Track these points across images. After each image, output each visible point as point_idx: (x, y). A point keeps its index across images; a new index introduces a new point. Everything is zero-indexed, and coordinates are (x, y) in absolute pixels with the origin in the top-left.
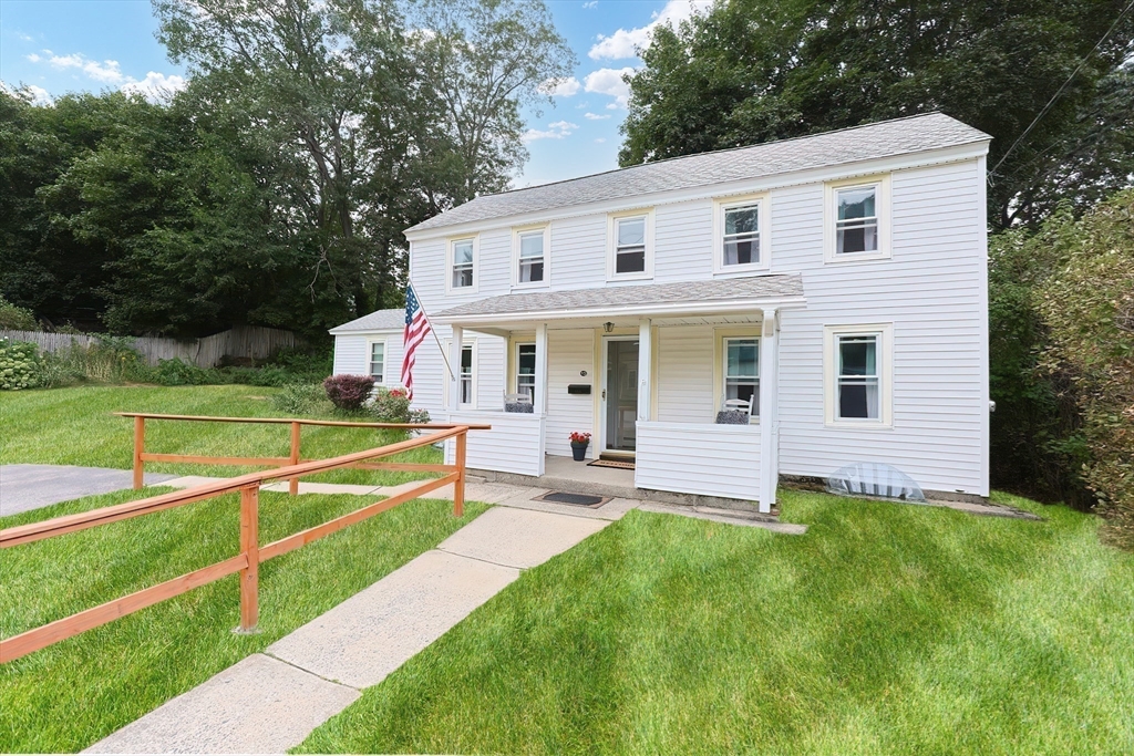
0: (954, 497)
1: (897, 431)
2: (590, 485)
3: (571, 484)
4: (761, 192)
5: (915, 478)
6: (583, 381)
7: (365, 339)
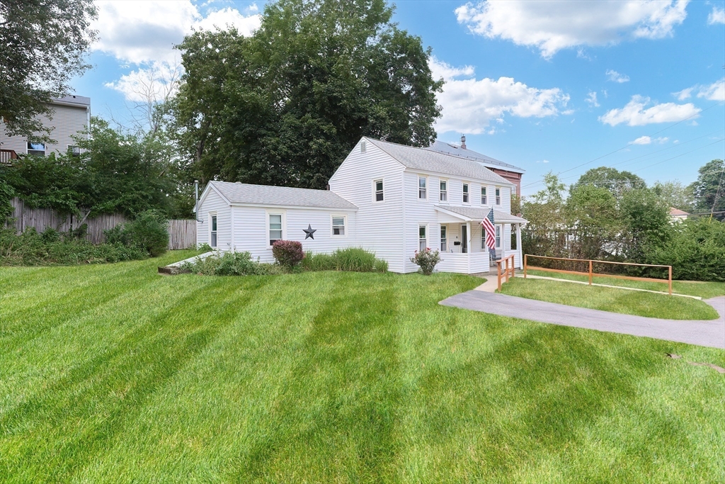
6: (457, 240)
7: (264, 211)
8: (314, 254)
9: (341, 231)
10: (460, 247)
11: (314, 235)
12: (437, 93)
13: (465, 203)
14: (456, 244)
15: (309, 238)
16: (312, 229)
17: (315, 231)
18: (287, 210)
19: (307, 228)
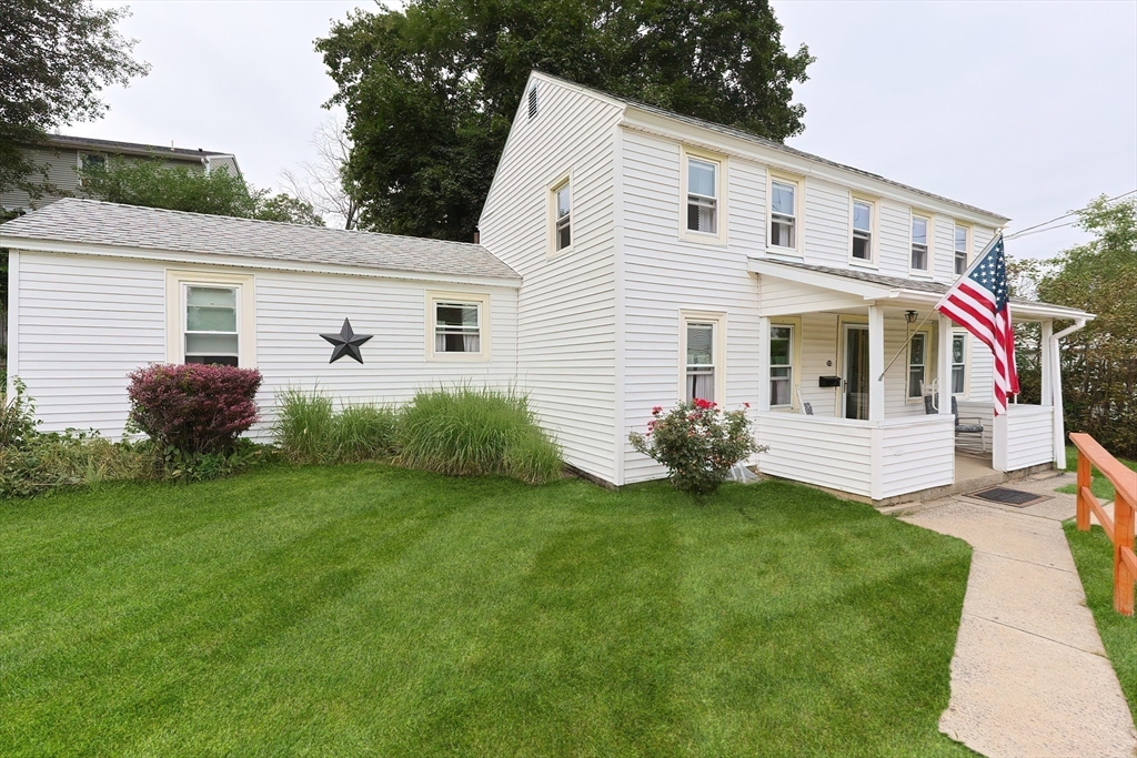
6: (829, 373)
7: (161, 273)
8: (337, 410)
9: (467, 343)
10: (838, 396)
11: (363, 349)
12: (793, 84)
13: (858, 261)
14: (826, 382)
15: (347, 358)
16: (355, 332)
17: (367, 339)
18: (257, 275)
19: (339, 331)
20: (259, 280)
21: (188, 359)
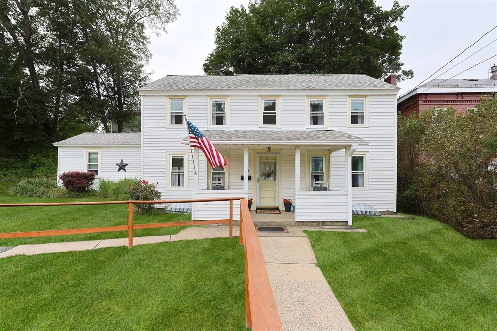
0: (386, 213)
1: (370, 191)
2: (274, 222)
3: (265, 222)
4: (325, 96)
5: (375, 207)
7: (83, 150)
13: (267, 126)
15: (122, 170)
16: (124, 163)
17: (127, 165)
18: (102, 149)
19: (120, 163)
20: (103, 150)
21: (89, 171)
